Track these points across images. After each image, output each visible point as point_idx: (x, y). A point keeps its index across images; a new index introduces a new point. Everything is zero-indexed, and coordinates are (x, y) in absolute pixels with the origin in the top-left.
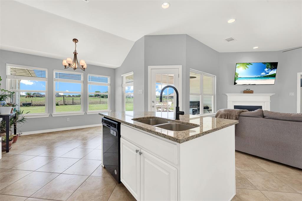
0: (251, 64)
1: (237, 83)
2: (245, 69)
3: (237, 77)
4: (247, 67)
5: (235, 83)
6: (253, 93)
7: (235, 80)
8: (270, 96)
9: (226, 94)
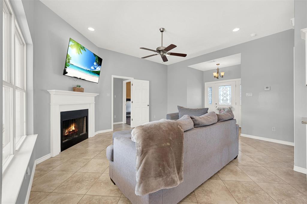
0: (85, 50)
1: (67, 73)
2: (79, 54)
3: (69, 62)
4: (81, 52)
5: (65, 73)
6: (83, 92)
7: (66, 67)
8: (95, 97)
9: (48, 91)
